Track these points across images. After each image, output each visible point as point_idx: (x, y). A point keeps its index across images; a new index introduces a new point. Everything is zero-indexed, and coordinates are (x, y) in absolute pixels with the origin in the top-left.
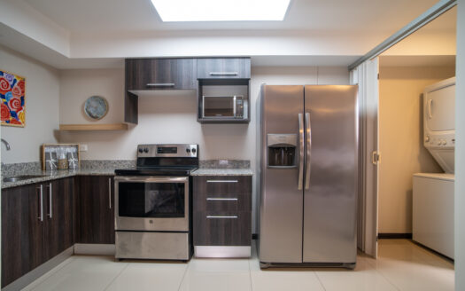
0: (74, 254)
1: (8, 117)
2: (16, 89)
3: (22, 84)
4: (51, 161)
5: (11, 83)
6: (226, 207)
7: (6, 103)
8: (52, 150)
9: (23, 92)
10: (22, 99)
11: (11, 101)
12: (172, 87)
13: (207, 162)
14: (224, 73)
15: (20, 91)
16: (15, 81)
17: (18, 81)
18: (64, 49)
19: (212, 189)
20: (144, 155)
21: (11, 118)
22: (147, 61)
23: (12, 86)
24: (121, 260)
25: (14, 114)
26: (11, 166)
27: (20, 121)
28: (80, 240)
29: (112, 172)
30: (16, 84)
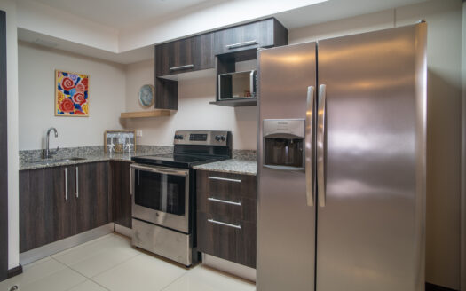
0: (114, 232)
1: (72, 109)
2: (80, 86)
3: (85, 81)
4: (111, 145)
5: (74, 82)
6: (229, 213)
7: (70, 98)
8: (114, 135)
9: (86, 88)
10: (86, 93)
11: (75, 96)
12: (191, 69)
13: (240, 151)
14: (243, 43)
15: (84, 87)
16: (79, 79)
17: (82, 79)
18: (113, 47)
19: (216, 188)
20: (180, 142)
21: (75, 110)
22: (171, 44)
23: (76, 84)
24: (138, 248)
25: (78, 107)
26: (74, 149)
27: (84, 111)
28: (115, 219)
29: (129, 159)
30: (80, 82)
